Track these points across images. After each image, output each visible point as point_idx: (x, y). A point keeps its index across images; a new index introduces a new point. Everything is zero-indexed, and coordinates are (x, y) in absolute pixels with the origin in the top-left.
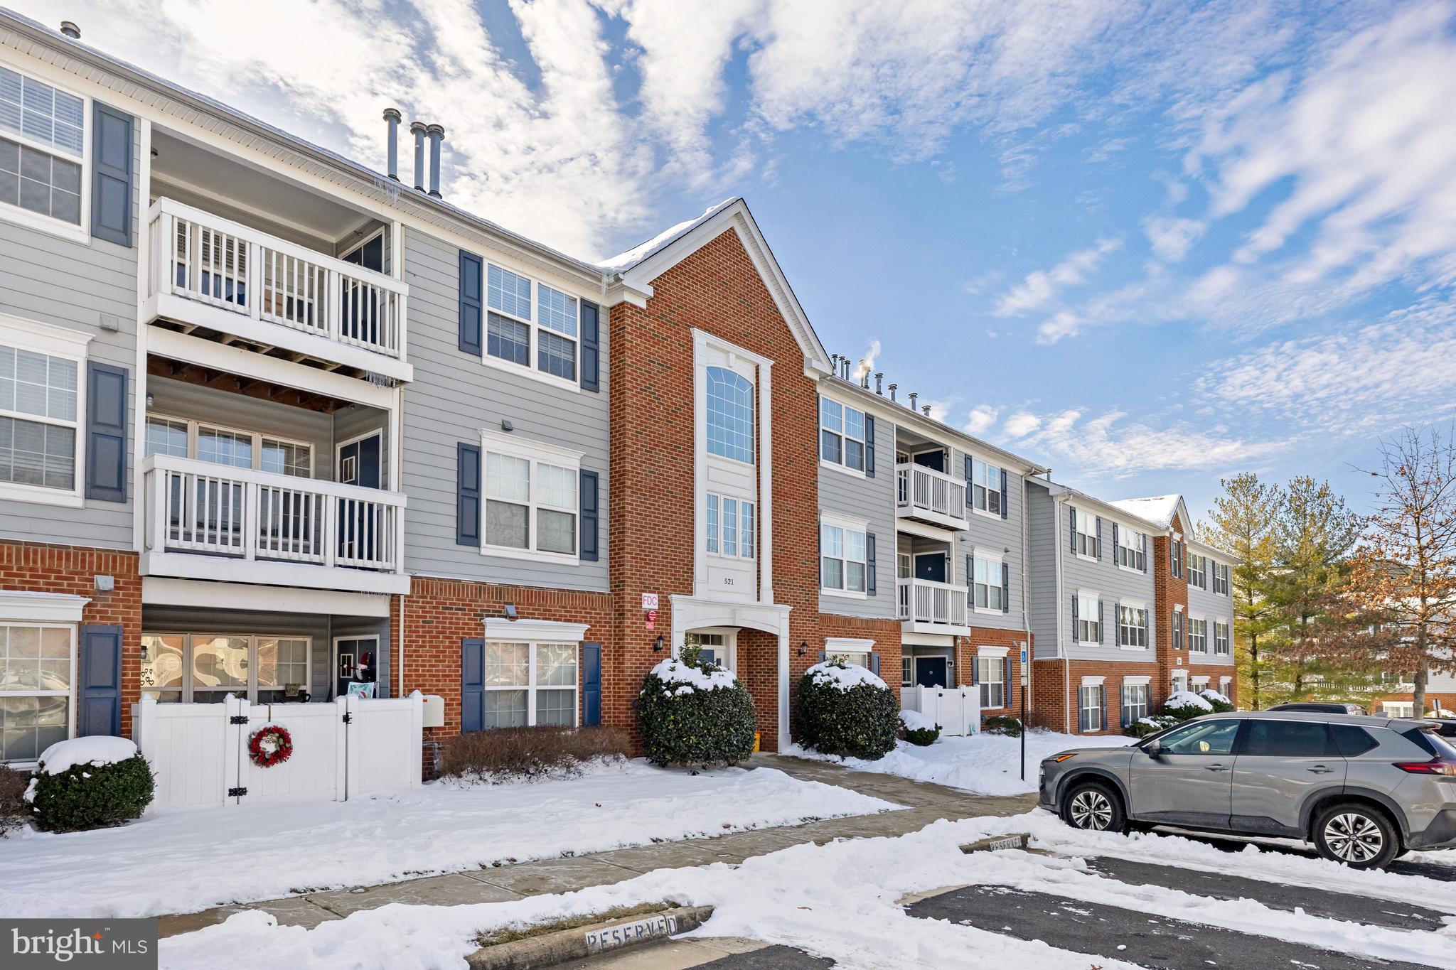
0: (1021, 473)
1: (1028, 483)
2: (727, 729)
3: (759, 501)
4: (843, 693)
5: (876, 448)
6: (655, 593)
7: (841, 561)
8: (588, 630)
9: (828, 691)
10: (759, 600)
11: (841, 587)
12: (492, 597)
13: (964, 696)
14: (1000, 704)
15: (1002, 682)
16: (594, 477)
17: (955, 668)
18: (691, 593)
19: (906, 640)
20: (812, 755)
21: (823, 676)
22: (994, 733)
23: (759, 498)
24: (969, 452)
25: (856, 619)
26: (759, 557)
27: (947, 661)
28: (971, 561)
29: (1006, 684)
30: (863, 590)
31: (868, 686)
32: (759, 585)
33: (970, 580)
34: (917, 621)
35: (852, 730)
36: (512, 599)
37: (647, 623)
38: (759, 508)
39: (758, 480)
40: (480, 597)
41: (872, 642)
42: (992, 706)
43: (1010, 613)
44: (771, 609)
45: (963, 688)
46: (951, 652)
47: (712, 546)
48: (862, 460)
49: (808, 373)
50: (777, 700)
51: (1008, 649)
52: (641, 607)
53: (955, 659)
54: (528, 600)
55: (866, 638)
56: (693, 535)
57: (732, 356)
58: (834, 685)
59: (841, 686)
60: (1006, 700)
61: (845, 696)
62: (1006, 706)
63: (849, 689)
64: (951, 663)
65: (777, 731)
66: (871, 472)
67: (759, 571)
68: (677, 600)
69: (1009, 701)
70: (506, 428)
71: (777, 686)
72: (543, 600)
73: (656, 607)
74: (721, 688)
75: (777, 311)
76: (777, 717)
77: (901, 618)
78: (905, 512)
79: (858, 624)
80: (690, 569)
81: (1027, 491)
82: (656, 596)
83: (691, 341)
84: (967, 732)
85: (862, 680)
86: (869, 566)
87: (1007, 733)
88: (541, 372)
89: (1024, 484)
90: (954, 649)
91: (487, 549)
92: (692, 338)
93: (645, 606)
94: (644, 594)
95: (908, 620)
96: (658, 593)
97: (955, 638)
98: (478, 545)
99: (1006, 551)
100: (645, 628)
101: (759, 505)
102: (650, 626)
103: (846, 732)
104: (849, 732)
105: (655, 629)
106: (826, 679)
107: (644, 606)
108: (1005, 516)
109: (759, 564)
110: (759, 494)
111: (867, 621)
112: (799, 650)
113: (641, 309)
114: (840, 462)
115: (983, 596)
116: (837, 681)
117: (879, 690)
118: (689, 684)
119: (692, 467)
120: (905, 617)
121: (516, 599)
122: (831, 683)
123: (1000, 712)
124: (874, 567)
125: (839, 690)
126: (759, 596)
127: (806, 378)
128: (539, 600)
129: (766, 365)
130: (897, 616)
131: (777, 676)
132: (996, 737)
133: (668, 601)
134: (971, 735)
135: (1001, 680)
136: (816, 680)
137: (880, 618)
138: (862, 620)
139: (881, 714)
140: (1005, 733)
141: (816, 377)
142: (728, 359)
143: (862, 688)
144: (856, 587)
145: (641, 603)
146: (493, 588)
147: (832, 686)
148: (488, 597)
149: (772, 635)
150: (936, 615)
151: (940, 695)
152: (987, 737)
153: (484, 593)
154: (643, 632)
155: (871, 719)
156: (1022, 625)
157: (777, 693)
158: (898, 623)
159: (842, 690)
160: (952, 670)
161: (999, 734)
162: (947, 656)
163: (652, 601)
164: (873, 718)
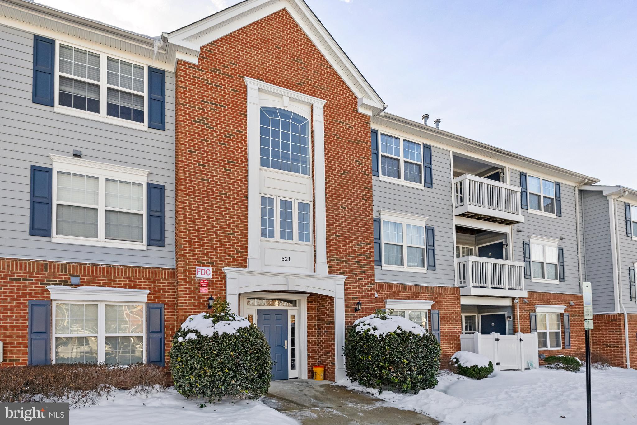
0: (574, 185)
1: (581, 191)
2: (222, 370)
3: (314, 201)
4: (379, 338)
5: (433, 167)
6: (209, 266)
7: (402, 246)
8: (149, 294)
9: (367, 337)
10: (315, 272)
11: (402, 264)
12: (58, 271)
13: (521, 340)
14: (558, 345)
15: (560, 331)
16: (161, 189)
17: (514, 321)
18: (246, 266)
19: (464, 301)
20: (357, 387)
21: (365, 325)
22: (552, 368)
23: (314, 199)
24: (524, 170)
25: (416, 286)
26: (314, 241)
27: (506, 316)
28: (527, 246)
29: (563, 332)
30: (424, 266)
31: (404, 333)
32: (315, 261)
33: (527, 258)
34: (473, 287)
35: (386, 369)
36: (77, 272)
37: (201, 288)
38: (314, 206)
39: (314, 186)
40: (46, 271)
41: (432, 302)
42: (551, 347)
43: (566, 282)
44: (327, 278)
45: (520, 335)
46: (510, 310)
47: (267, 232)
48: (420, 176)
49: (360, 110)
50: (334, 344)
51: (566, 307)
52: (195, 277)
53: (514, 315)
54: (92, 273)
55: (426, 300)
56: (247, 225)
57: (286, 99)
58: (372, 332)
59: (377, 334)
60: (564, 343)
61: (380, 341)
62: (564, 347)
63: (384, 336)
64: (510, 318)
65: (335, 366)
66: (429, 184)
67: (315, 251)
68: (230, 272)
69: (567, 343)
70: (77, 155)
71: (334, 334)
72: (107, 273)
73: (210, 277)
74: (220, 334)
75: (330, 67)
76: (334, 356)
77: (460, 285)
78: (462, 211)
79: (418, 290)
80: (245, 249)
81: (581, 197)
82: (210, 268)
83: (245, 87)
84: (524, 366)
85: (399, 328)
86: (428, 250)
87: (566, 369)
88: (109, 116)
89: (577, 192)
90: (513, 308)
91: (56, 238)
92: (246, 86)
93: (199, 275)
94: (197, 267)
95: (466, 286)
96: (212, 266)
97: (513, 299)
98: (49, 235)
99: (562, 239)
100: (199, 292)
101: (314, 204)
102: (204, 290)
103: (380, 371)
104: (383, 371)
105: (209, 292)
106: (365, 328)
107: (197, 276)
108: (559, 214)
109: (314, 246)
110: (314, 196)
111: (426, 287)
112: (356, 308)
113: (194, 65)
114: (399, 177)
115: (540, 271)
116: (375, 329)
117: (416, 336)
118: (196, 332)
119: (246, 176)
120: (463, 284)
121: (81, 272)
122: (369, 330)
123: (558, 352)
124: (434, 250)
125: (375, 336)
126: (315, 269)
127: (360, 114)
128: (104, 273)
129: (319, 104)
130: (457, 284)
131: (334, 327)
132: (554, 371)
133: (223, 273)
134: (529, 369)
135: (559, 329)
136: (358, 329)
137: (439, 285)
138: (421, 287)
139: (417, 357)
140: (563, 368)
141: (370, 113)
142: (283, 102)
143: (398, 335)
144: (416, 264)
145: (195, 274)
146: (58, 265)
147: (370, 333)
148: (54, 271)
149: (330, 297)
150: (493, 282)
151: (497, 340)
152: (545, 371)
153: (50, 268)
154: (197, 295)
155: (405, 361)
156: (578, 291)
157: (334, 339)
158: (457, 289)
159: (378, 336)
160: (511, 323)
161: (558, 369)
162: (506, 313)
163: (206, 272)
164: (407, 359)
